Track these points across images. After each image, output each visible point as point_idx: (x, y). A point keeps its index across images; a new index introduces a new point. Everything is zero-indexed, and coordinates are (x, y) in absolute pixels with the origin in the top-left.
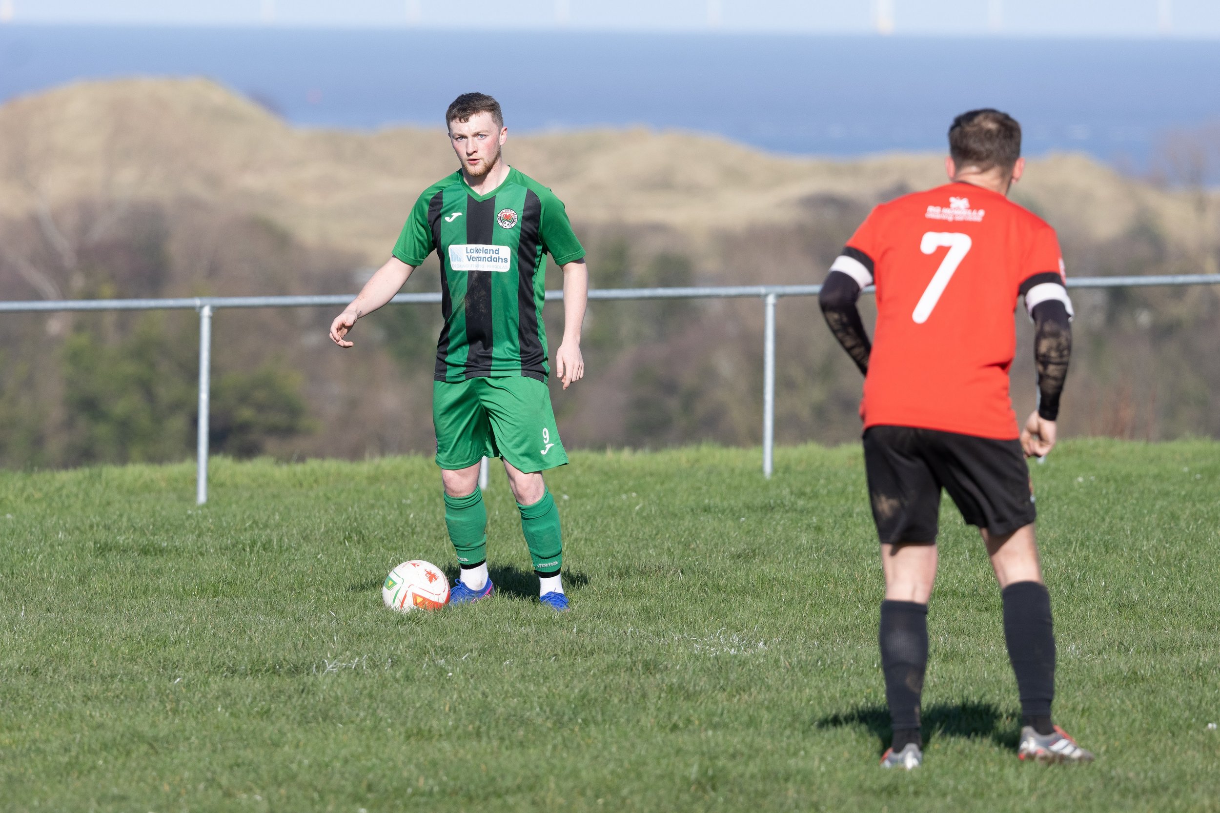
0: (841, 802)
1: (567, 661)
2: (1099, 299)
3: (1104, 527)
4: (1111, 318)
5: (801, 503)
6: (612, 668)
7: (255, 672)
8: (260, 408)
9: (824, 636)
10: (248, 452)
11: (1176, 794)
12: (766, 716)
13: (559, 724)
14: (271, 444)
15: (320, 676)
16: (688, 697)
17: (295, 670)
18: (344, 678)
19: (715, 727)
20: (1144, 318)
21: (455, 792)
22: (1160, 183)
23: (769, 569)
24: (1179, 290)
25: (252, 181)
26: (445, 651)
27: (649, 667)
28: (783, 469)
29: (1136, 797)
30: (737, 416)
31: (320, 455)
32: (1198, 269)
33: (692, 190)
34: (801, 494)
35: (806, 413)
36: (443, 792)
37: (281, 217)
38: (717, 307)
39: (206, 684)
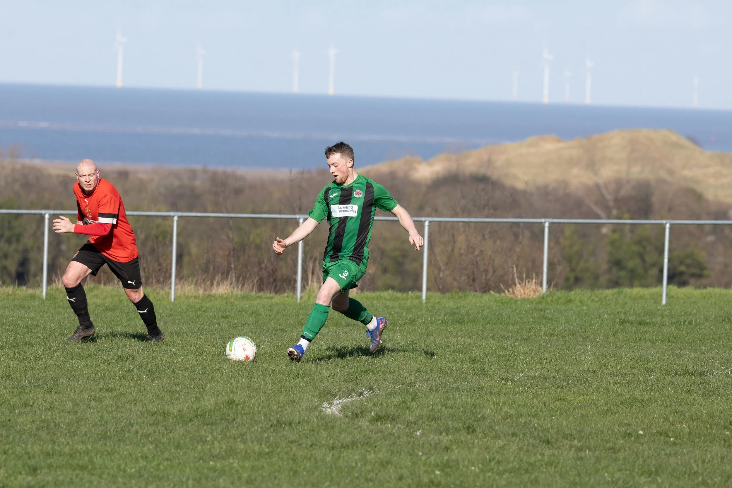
7: (684, 374)
8: (688, 266)
10: (683, 284)
14: (692, 281)
15: (711, 377)
17: (701, 374)
18: (721, 378)
25: (687, 173)
31: (712, 285)
37: (699, 188)
39: (664, 378)
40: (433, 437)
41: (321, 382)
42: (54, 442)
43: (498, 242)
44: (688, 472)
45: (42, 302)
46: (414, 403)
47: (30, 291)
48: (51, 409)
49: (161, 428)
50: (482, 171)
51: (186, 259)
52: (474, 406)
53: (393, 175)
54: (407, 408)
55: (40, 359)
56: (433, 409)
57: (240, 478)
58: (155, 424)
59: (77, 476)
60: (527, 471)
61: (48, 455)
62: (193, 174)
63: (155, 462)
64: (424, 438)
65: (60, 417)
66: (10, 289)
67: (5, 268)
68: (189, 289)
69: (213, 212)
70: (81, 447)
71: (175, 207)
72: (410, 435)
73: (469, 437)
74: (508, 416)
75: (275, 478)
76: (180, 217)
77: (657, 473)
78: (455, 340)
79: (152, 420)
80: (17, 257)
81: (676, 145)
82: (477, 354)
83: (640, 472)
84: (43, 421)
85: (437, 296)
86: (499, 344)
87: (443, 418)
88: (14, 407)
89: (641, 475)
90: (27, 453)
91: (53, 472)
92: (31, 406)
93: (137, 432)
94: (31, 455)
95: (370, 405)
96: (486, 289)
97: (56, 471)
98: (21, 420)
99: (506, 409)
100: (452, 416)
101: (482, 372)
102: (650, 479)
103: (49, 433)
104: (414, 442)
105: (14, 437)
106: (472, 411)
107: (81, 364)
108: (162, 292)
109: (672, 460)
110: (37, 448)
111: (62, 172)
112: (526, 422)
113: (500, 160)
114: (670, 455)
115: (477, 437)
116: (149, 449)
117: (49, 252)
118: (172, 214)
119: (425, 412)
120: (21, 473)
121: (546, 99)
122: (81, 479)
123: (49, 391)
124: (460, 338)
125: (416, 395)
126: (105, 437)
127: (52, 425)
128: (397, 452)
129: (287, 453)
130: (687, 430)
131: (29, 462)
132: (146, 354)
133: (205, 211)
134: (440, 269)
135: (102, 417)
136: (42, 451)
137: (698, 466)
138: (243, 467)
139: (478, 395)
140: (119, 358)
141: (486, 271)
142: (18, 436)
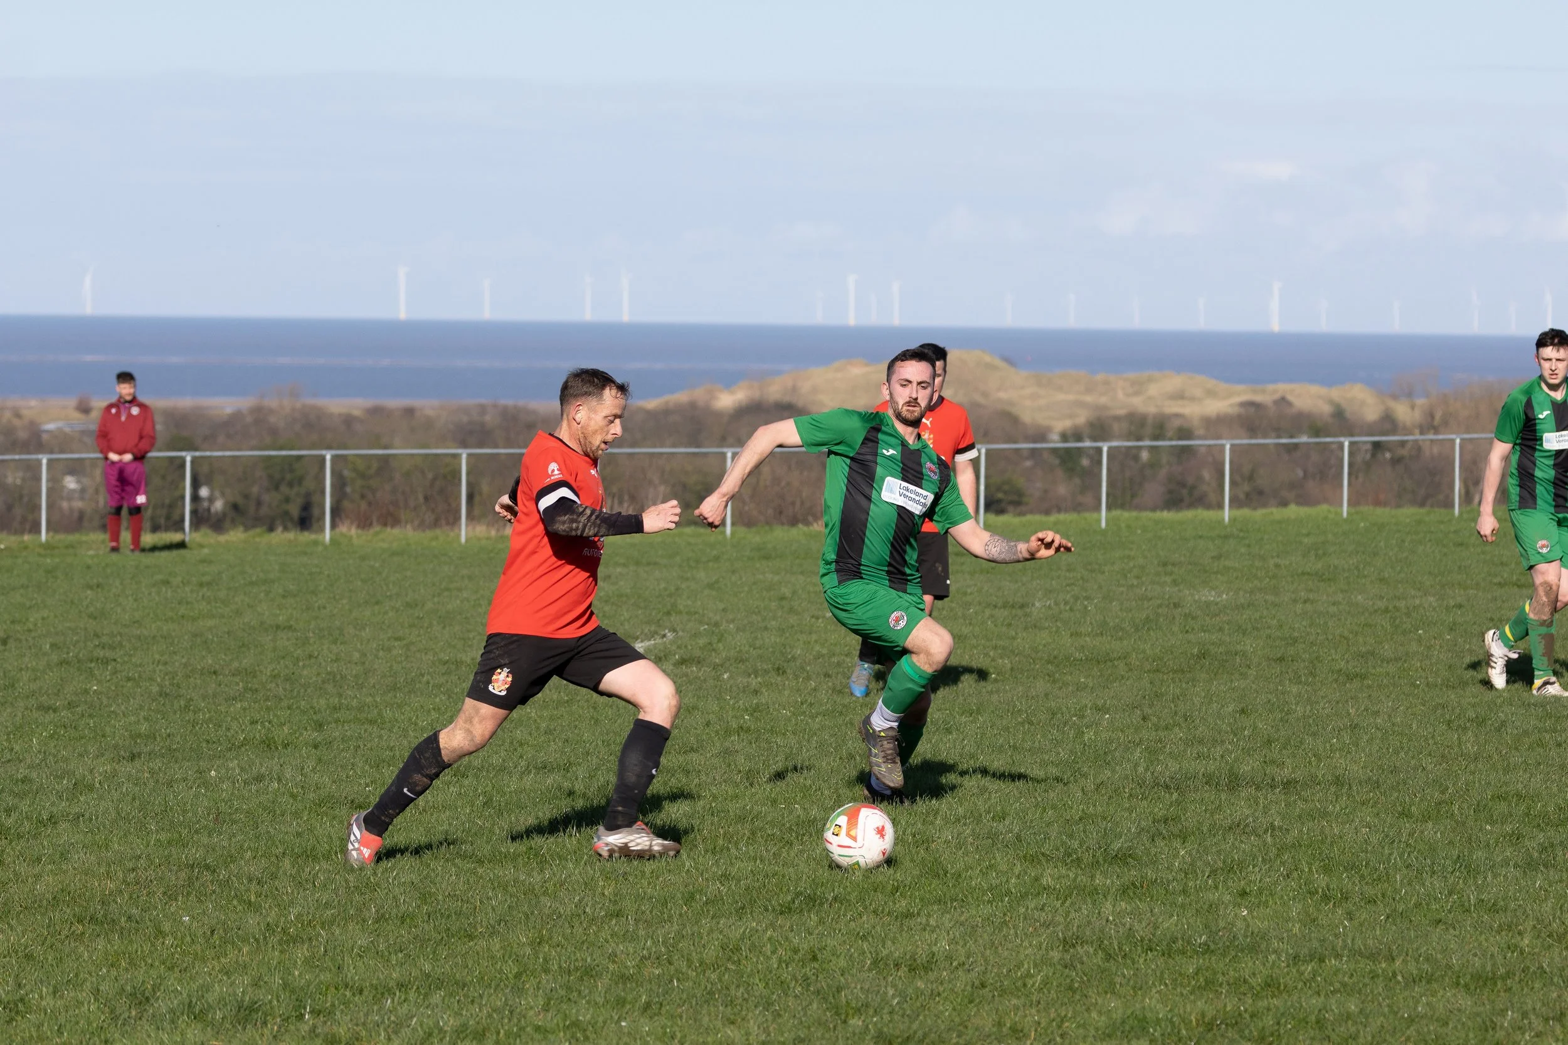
0: (1260, 664)
1: (1140, 603)
2: (1369, 447)
3: (1374, 545)
4: (1373, 455)
5: (1241, 534)
6: (1160, 606)
7: (1004, 607)
8: (1005, 493)
9: (1252, 592)
10: (1001, 512)
11: (1405, 661)
12: (1227, 627)
13: (1137, 630)
14: (1011, 508)
15: (1033, 609)
16: (1193, 618)
17: (1022, 606)
18: (1043, 610)
19: (1205, 631)
20: (1388, 455)
21: (1092, 659)
22: (1395, 397)
23: (1227, 563)
24: (1403, 444)
25: (1003, 395)
26: (1087, 598)
27: (1176, 606)
28: (1233, 520)
29: (1388, 662)
30: (1212, 497)
31: (1031, 512)
32: (1411, 434)
33: (1193, 399)
34: (1241, 530)
35: (1242, 496)
36: (1087, 659)
37: (1015, 410)
38: (1203, 450)
39: (983, 612)
40: (742, 680)
41: (621, 624)
42: (340, 695)
43: (805, 473)
44: (1011, 710)
45: (325, 547)
46: (720, 645)
47: (313, 537)
48: (337, 660)
49: (454, 678)
50: (787, 399)
51: (477, 499)
52: (784, 646)
53: (693, 405)
54: (713, 650)
55: (325, 608)
56: (740, 651)
57: (538, 728)
58: (448, 673)
59: (366, 731)
60: (841, 713)
61: (335, 709)
62: (483, 409)
63: (449, 714)
64: (732, 682)
65: (346, 669)
66: (291, 535)
67: (286, 513)
68: (481, 530)
69: (505, 447)
70: (369, 700)
71: (464, 445)
72: (718, 678)
73: (779, 679)
74: (819, 656)
75: (576, 727)
76: (469, 455)
77: (978, 712)
78: (761, 577)
79: (443, 669)
80: (300, 501)
81: (990, 367)
82: (786, 591)
83: (961, 711)
84: (329, 673)
85: (742, 531)
86: (809, 580)
87: (751, 660)
88: (298, 659)
89: (962, 715)
90: (312, 707)
91: (340, 728)
92: (316, 658)
93: (428, 683)
94: (317, 709)
95: (674, 648)
96: (794, 522)
97: (343, 726)
98: (305, 672)
99: (817, 648)
100: (760, 657)
101: (791, 610)
102: (971, 718)
103: (335, 686)
104: (721, 686)
105: (299, 692)
106: (781, 652)
107: (368, 613)
108: (452, 534)
109: (995, 698)
110: (322, 702)
111: (343, 410)
112: (838, 662)
113: (805, 387)
114: (991, 693)
115: (788, 679)
116: (441, 700)
117: (332, 495)
118: (459, 451)
119: (732, 653)
120: (306, 729)
121: (852, 321)
122: (371, 734)
123: (335, 642)
124: (767, 575)
125: (722, 635)
126: (394, 688)
127: (339, 677)
128: (704, 697)
129: (587, 701)
130: (1009, 666)
131: (315, 718)
132: (436, 600)
133: (496, 447)
134: (744, 503)
135: (391, 667)
136: (328, 705)
137: (1021, 703)
138: (541, 717)
139: (788, 635)
140: (408, 605)
141: (793, 503)
142: (302, 690)
